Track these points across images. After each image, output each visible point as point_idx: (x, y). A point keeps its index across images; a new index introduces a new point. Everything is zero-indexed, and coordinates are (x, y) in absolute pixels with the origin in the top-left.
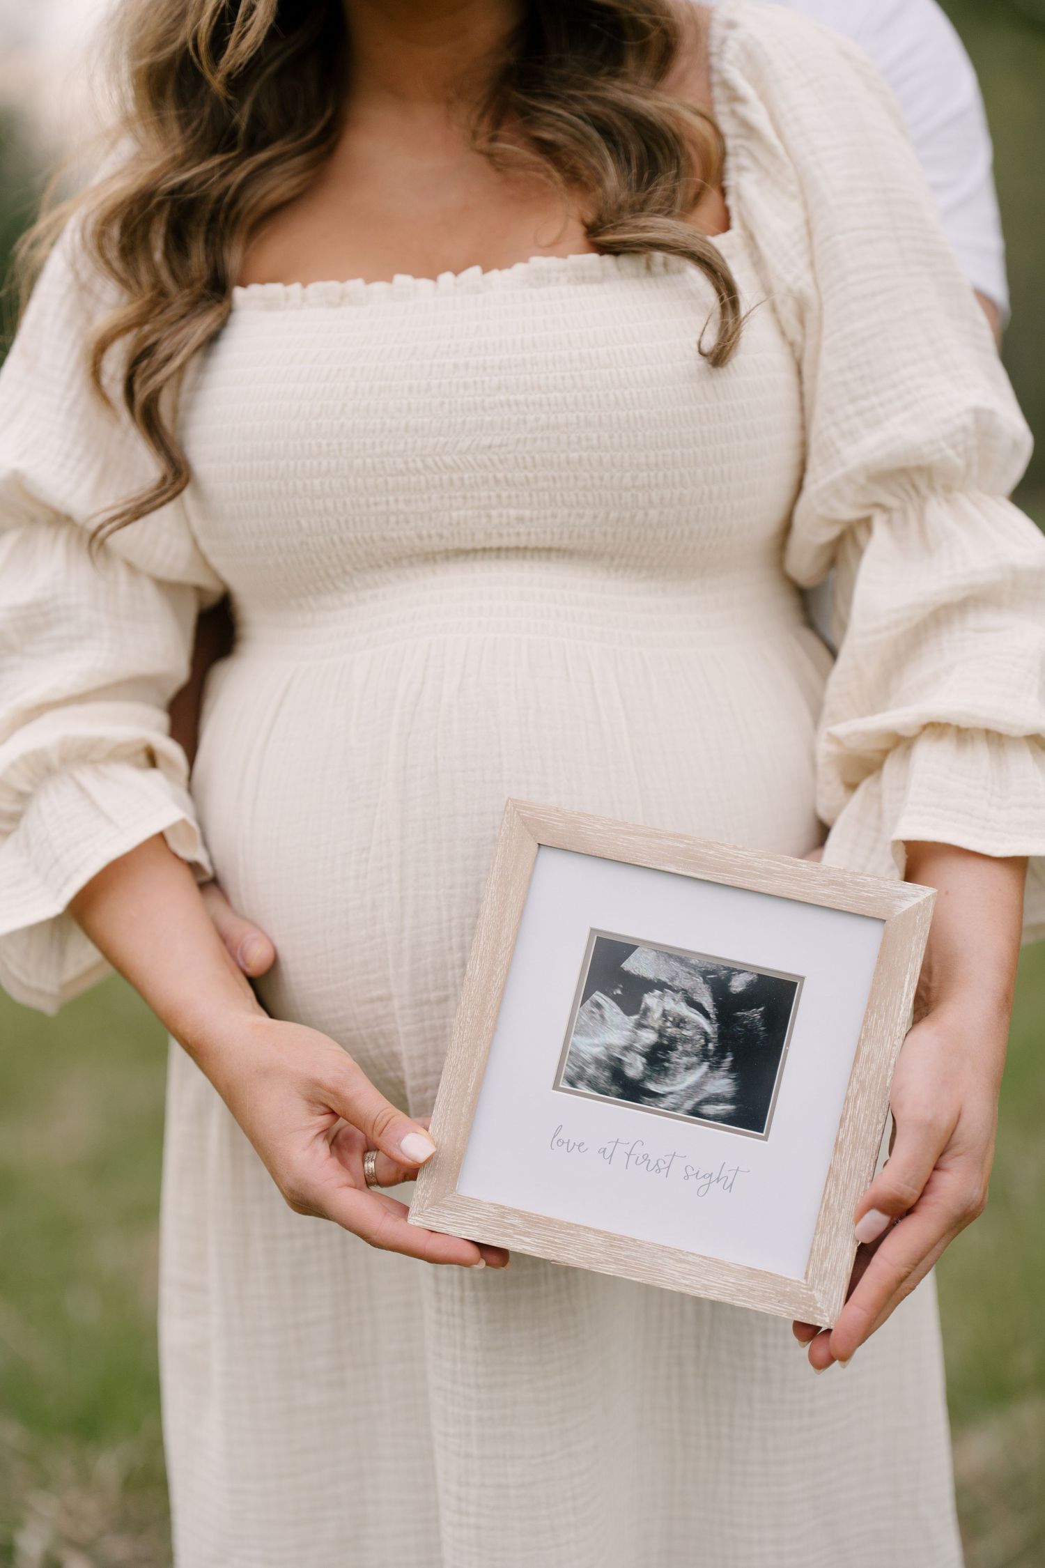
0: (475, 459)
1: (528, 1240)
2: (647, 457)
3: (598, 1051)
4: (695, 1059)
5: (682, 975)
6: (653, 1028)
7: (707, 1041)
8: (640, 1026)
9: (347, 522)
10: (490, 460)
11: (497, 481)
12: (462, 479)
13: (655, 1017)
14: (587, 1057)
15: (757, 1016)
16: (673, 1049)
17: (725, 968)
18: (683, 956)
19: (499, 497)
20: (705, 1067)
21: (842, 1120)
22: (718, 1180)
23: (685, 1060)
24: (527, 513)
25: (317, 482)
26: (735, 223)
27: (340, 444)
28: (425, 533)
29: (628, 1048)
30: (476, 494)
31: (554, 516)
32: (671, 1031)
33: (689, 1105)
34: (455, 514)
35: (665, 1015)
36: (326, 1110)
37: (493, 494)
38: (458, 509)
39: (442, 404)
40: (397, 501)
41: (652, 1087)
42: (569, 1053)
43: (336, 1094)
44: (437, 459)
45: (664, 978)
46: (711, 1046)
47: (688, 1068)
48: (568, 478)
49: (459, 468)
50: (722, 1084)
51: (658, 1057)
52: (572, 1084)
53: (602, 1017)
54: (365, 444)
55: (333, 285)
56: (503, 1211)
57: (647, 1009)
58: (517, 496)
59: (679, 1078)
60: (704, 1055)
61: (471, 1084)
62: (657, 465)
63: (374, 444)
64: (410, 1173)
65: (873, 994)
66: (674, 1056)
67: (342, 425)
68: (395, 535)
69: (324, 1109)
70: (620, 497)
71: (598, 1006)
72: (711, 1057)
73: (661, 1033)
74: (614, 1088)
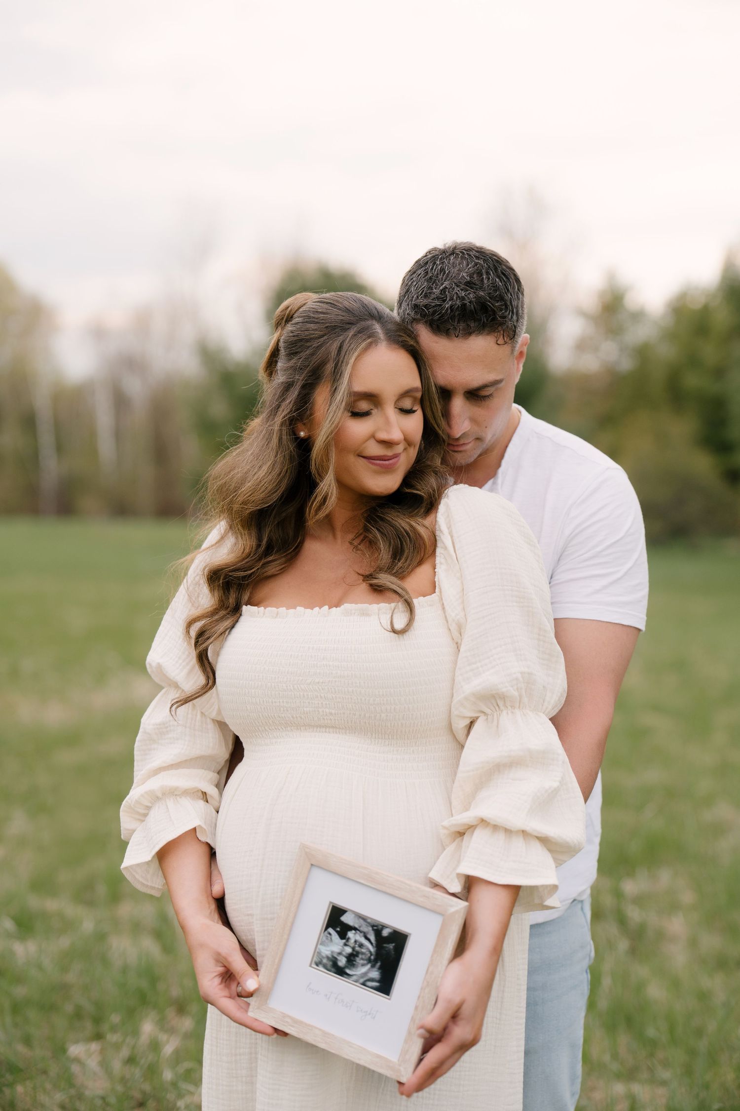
0: (313, 687)
1: (293, 1029)
2: (379, 692)
3: (328, 953)
4: (365, 962)
5: (364, 926)
6: (350, 946)
7: (371, 955)
8: (345, 945)
9: (264, 708)
10: (318, 688)
11: (321, 697)
12: (308, 695)
13: (352, 941)
14: (324, 955)
15: (391, 947)
16: (358, 956)
17: (381, 925)
18: (365, 918)
19: (322, 703)
20: (369, 966)
21: (419, 997)
22: (370, 1014)
23: (362, 962)
24: (333, 712)
25: (253, 691)
26: (437, 590)
27: (263, 676)
28: (294, 716)
29: (340, 954)
30: (313, 702)
31: (344, 713)
32: (357, 949)
33: (362, 980)
34: (305, 709)
35: (356, 941)
36: (223, 965)
37: (320, 702)
38: (306, 707)
39: (302, 663)
40: (283, 702)
41: (348, 971)
42: (317, 953)
43: (226, 959)
44: (298, 686)
45: (357, 926)
46: (372, 957)
47: (363, 965)
48: (348, 698)
49: (307, 690)
50: (375, 974)
51: (351, 959)
52: (317, 965)
53: (331, 939)
54: (272, 677)
55: (274, 609)
56: (285, 1016)
57: (349, 938)
58: (329, 704)
59: (359, 969)
60: (369, 961)
61: (277, 961)
62: (383, 695)
63: (275, 677)
64: (250, 995)
65: (437, 945)
66: (358, 959)
67: (264, 669)
68: (283, 715)
69: (221, 965)
70: (369, 708)
71: (330, 934)
72: (372, 962)
73: (353, 949)
74: (333, 970)
